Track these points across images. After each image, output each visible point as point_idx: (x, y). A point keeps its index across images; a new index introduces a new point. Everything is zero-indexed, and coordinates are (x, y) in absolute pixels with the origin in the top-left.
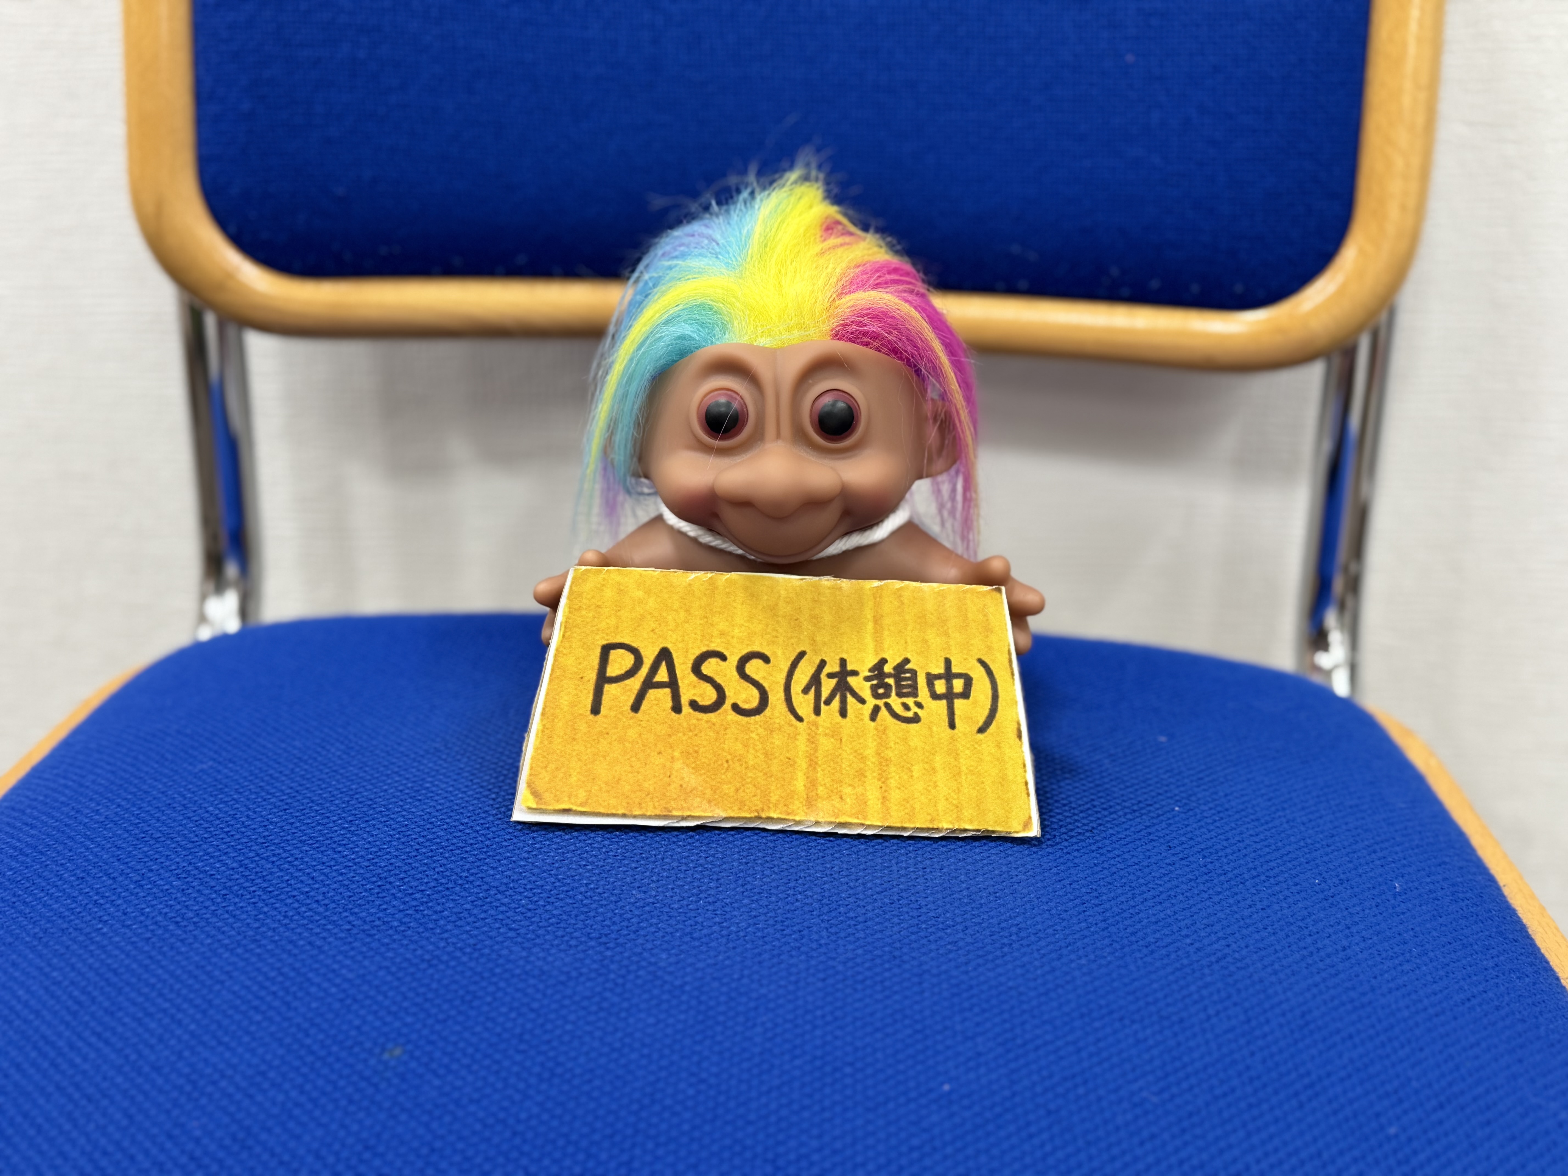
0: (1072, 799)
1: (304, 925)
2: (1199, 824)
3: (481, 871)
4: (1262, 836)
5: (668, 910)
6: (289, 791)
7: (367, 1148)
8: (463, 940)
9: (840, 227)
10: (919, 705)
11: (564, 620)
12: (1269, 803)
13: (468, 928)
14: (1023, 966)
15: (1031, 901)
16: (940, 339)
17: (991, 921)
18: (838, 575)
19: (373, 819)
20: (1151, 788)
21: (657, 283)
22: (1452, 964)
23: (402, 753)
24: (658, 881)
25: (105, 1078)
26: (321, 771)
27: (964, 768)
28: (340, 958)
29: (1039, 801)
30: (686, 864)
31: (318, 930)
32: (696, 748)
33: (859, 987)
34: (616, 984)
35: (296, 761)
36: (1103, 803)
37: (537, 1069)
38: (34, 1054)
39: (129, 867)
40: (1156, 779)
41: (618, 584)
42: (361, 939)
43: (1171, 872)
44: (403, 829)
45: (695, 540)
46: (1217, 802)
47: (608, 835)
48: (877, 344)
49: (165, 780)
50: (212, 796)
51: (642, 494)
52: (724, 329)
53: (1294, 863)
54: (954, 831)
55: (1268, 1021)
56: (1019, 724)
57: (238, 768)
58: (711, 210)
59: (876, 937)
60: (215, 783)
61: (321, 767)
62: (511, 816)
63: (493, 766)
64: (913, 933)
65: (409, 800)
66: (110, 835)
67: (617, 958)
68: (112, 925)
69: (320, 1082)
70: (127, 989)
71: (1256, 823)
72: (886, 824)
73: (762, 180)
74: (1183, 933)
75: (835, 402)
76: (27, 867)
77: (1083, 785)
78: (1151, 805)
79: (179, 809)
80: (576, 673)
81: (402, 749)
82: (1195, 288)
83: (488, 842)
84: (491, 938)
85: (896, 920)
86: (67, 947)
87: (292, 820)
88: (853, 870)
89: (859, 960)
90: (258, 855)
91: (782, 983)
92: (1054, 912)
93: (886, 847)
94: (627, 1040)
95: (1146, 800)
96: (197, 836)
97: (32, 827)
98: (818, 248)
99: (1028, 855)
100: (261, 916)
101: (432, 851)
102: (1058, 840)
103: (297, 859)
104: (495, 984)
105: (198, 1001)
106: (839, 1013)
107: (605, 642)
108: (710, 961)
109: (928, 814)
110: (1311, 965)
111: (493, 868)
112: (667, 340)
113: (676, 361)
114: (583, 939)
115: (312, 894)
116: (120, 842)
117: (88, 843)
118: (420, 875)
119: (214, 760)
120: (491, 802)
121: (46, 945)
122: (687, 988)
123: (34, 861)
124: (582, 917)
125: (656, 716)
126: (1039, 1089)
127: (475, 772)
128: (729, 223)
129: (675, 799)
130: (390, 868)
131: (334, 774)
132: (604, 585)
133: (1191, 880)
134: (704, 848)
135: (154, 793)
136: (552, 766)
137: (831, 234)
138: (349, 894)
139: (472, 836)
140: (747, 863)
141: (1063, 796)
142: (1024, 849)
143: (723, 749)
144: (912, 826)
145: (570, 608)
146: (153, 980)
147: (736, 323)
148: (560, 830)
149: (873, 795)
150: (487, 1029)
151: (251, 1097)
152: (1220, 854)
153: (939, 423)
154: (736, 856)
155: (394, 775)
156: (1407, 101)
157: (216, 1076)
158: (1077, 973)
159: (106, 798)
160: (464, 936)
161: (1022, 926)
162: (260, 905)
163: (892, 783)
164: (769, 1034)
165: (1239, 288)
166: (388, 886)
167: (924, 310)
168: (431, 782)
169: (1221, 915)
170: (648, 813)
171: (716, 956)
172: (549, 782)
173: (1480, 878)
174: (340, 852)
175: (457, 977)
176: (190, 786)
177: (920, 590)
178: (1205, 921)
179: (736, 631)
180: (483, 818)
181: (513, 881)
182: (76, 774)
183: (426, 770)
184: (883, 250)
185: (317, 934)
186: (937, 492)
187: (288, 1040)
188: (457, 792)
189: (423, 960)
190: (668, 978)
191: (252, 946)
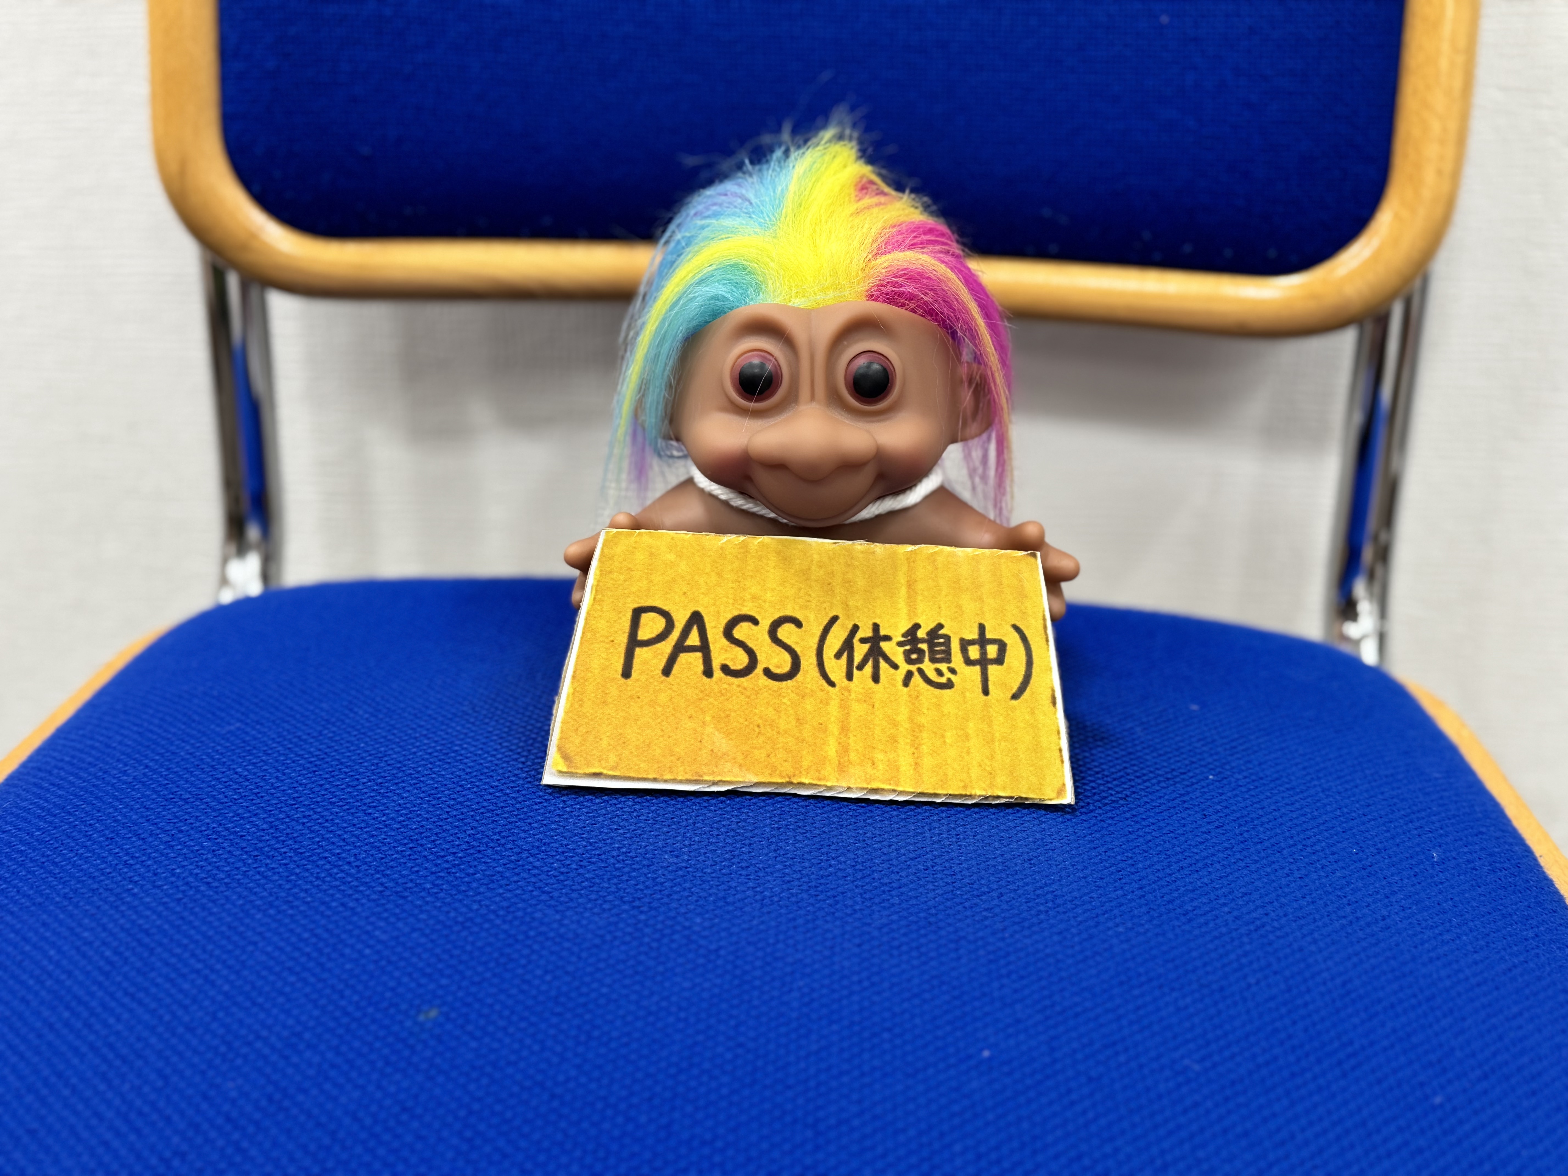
0: (1104, 767)
1: (336, 887)
2: (1234, 792)
3: (513, 833)
4: (1297, 805)
5: (701, 874)
6: (318, 753)
7: (404, 1109)
8: (496, 903)
9: (874, 187)
10: (953, 671)
11: (596, 583)
12: (1304, 773)
13: (501, 891)
14: (1060, 933)
15: (1066, 869)
16: (975, 300)
17: (1026, 888)
18: (871, 539)
19: (403, 782)
20: (1184, 756)
21: (689, 242)
22: (1493, 935)
23: (430, 716)
24: (690, 845)
25: (139, 1039)
26: (349, 733)
27: (997, 735)
28: (372, 919)
29: (1073, 769)
30: (717, 829)
31: (350, 892)
32: (727, 713)
33: (895, 952)
34: (651, 948)
35: (323, 723)
36: (1136, 771)
37: (573, 1032)
38: (66, 1014)
39: (159, 828)
40: (1189, 748)
41: (650, 546)
42: (394, 901)
43: (1207, 840)
44: (433, 792)
45: (726, 503)
46: (1251, 771)
47: (639, 800)
48: (912, 305)
49: (192, 741)
50: (240, 757)
51: (672, 457)
52: (758, 289)
53: (1332, 832)
54: (986, 798)
55: (1309, 991)
56: (1053, 691)
57: (266, 730)
58: (745, 169)
59: (911, 903)
60: (242, 745)
61: (349, 729)
62: (541, 779)
63: (521, 730)
64: (947, 900)
65: (438, 763)
66: (139, 795)
67: (651, 922)
68: (142, 886)
69: (357, 1044)
70: (159, 950)
71: (1291, 792)
72: (919, 791)
73: (797, 138)
74: (1222, 901)
75: (871, 363)
76: (55, 827)
77: (1116, 753)
78: (1184, 773)
79: (207, 770)
80: (607, 637)
81: (430, 712)
82: (1228, 253)
83: (518, 806)
84: (524, 901)
85: (930, 886)
86: (98, 908)
87: (322, 782)
88: (886, 836)
89: (894, 926)
90: (288, 817)
91: (818, 948)
92: (1090, 879)
93: (919, 813)
94: (664, 1004)
95: (1180, 768)
96: (226, 797)
97: (59, 787)
98: (854, 207)
99: (1062, 822)
100: (293, 877)
101: (462, 814)
102: (1091, 807)
103: (327, 821)
104: (529, 946)
105: (231, 962)
106: (876, 979)
107: (636, 606)
108: (745, 926)
109: (961, 781)
110: (1350, 934)
111: (524, 831)
112: (700, 300)
113: (707, 322)
114: (616, 903)
115: (343, 855)
116: (149, 803)
117: (117, 803)
118: (451, 838)
119: (241, 721)
120: (521, 766)
121: (76, 906)
122: (722, 952)
123: (62, 822)
124: (615, 881)
125: (687, 681)
126: (1079, 1056)
127: (504, 735)
128: (762, 183)
129: (706, 764)
130: (421, 830)
131: (362, 736)
132: (635, 548)
133: (1227, 849)
134: (735, 813)
135: (182, 754)
136: (583, 730)
137: (866, 194)
138: (380, 855)
139: (502, 799)
140: (779, 828)
141: (1096, 764)
142: (1058, 817)
143: (755, 714)
144: (945, 792)
145: (601, 571)
146: (185, 941)
147: (770, 282)
148: (590, 794)
149: (905, 762)
150: (522, 992)
151: (286, 1058)
152: (1256, 822)
153: (974, 386)
154: (768, 821)
155: (422, 738)
156: (1444, 64)
157: (251, 1037)
158: (1115, 941)
159: (134, 759)
160: (498, 899)
161: (1059, 893)
162: (292, 866)
163: (925, 749)
164: (806, 999)
165: (1272, 253)
166: (420, 849)
167: (960, 271)
168: (460, 745)
169: (1257, 883)
170: (679, 778)
171: (750, 921)
172: (580, 746)
173: (1517, 848)
174: (370, 814)
175: (492, 940)
176: (219, 748)
177: (954, 555)
178: (1243, 890)
179: (769, 594)
180: (513, 782)
181: (544, 844)
182: (102, 735)
183: (455, 733)
184: (918, 211)
185: (350, 896)
186: (967, 457)
187: (323, 1002)
188: (486, 755)
189: (457, 923)
190: (703, 942)
191: (285, 907)
